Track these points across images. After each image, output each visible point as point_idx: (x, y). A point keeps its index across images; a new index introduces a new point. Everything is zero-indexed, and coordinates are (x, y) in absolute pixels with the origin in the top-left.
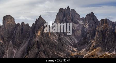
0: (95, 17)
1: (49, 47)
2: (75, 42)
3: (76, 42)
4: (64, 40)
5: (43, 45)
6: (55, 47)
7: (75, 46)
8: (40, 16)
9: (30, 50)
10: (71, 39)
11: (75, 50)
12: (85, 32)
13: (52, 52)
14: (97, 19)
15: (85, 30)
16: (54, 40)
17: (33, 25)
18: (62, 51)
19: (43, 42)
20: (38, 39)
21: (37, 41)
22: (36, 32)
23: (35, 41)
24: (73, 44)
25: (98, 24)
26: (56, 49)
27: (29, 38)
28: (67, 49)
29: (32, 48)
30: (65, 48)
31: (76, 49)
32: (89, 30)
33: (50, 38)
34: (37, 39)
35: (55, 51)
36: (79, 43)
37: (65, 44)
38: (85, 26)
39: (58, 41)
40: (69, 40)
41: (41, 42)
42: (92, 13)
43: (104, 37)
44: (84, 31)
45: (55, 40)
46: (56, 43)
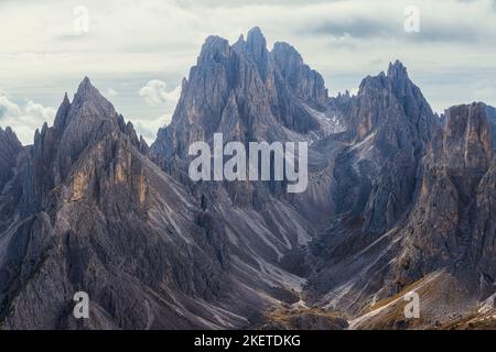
0: (416, 90)
1: (139, 273)
2: (294, 239)
3: (304, 239)
4: (227, 230)
5: (104, 257)
6: (175, 272)
7: (294, 265)
8: (87, 80)
9: (20, 287)
10: (269, 223)
11: (298, 290)
12: (354, 179)
13: (157, 299)
14: (424, 106)
15: (356, 167)
16: (170, 230)
17: (40, 137)
18: (215, 293)
19: (103, 238)
20: (71, 222)
21: (68, 235)
22: (63, 179)
23: (53, 232)
24: (281, 255)
25: (434, 135)
26: (179, 284)
27: (17, 217)
28: (250, 283)
29: (31, 277)
30: (234, 279)
31: (304, 281)
32: (379, 168)
33: (147, 218)
34: (64, 221)
35: (173, 297)
36: (317, 248)
37: (236, 251)
38: (355, 146)
39: (194, 234)
40: (261, 230)
41: (92, 241)
42: (398, 69)
43: (467, 210)
44: (349, 172)
45: (178, 230)
46: (184, 245)
